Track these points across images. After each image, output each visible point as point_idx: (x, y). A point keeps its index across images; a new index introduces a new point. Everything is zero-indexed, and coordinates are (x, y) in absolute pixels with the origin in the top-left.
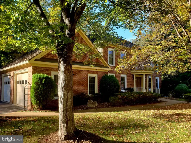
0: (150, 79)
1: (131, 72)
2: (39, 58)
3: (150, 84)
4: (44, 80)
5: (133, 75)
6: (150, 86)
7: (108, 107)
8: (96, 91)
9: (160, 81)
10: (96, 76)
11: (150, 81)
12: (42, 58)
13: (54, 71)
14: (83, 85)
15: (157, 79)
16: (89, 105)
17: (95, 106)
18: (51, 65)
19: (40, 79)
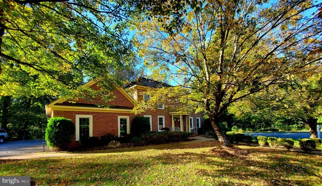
0: (191, 119)
1: (170, 113)
2: (62, 102)
3: (191, 123)
4: (58, 123)
5: (171, 116)
6: (191, 125)
7: (129, 147)
8: (128, 132)
9: (201, 121)
10: (128, 118)
11: (191, 121)
12: (64, 102)
14: (112, 126)
15: (198, 120)
16: (110, 145)
17: (115, 147)
18: (74, 109)
19: (55, 123)
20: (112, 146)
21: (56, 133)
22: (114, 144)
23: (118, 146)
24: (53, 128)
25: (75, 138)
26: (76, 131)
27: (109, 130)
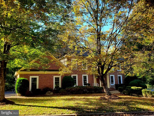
0: (112, 77)
2: (23, 70)
3: (113, 80)
4: (21, 81)
6: (113, 82)
8: (60, 86)
10: (60, 77)
13: (31, 75)
14: (50, 83)
16: (47, 94)
17: (49, 95)
18: (29, 73)
19: (20, 81)
20: (48, 94)
21: (20, 86)
22: (49, 93)
23: (51, 94)
24: (19, 84)
25: (29, 89)
26: (30, 85)
27: (48, 85)
